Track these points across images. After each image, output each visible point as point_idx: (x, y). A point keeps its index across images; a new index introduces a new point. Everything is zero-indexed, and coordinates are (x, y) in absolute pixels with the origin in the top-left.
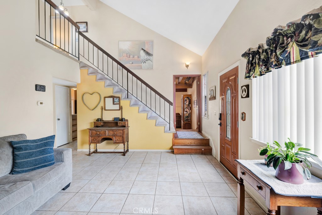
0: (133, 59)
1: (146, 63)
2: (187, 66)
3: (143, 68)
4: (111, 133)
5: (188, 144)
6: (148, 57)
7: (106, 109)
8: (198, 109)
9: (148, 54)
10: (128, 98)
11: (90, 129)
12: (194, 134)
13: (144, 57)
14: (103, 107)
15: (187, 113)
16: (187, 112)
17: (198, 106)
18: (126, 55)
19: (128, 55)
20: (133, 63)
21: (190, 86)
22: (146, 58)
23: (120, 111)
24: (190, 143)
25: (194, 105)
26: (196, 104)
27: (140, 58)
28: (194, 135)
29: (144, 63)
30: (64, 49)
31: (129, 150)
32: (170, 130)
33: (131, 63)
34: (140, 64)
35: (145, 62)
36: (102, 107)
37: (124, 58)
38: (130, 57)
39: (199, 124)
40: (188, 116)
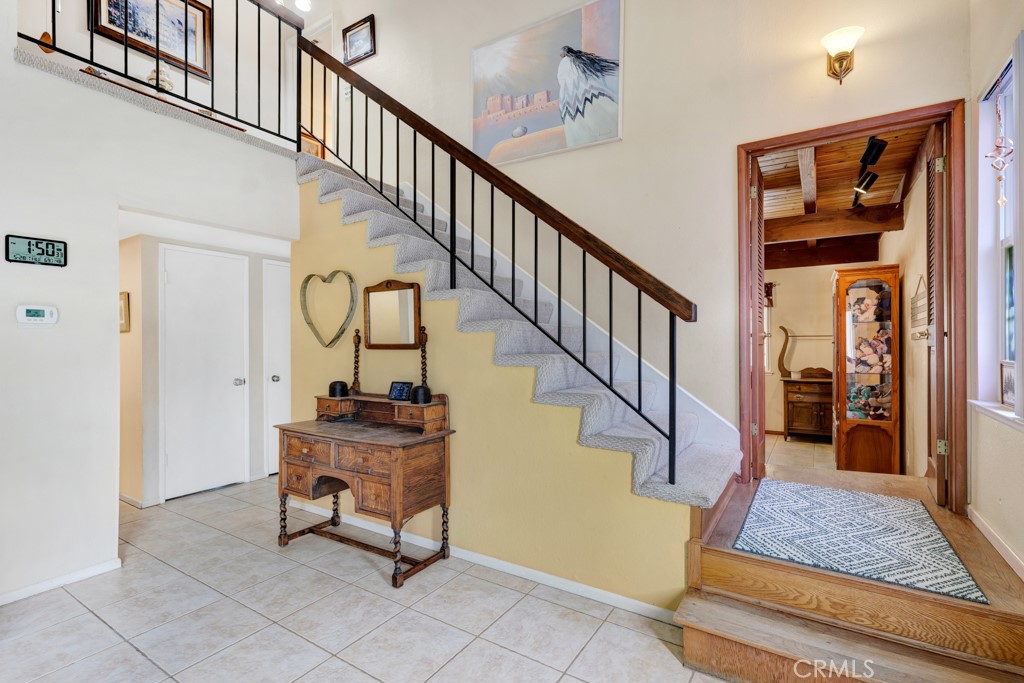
0: (529, 108)
1: (582, 114)
2: (840, 66)
3: (570, 143)
4: (350, 457)
5: (818, 608)
6: (595, 82)
7: (373, 341)
8: (934, 349)
9: (594, 64)
10: (453, 285)
11: (284, 430)
12: (893, 530)
13: (576, 87)
14: (362, 334)
15: (861, 368)
16: (865, 363)
17: (933, 329)
18: (498, 101)
19: (507, 97)
20: (525, 131)
21: (892, 215)
22: (586, 91)
23: (418, 352)
24: (834, 605)
25: (914, 320)
26: (923, 315)
27: (557, 97)
28: (890, 541)
29: (573, 118)
30: (210, 106)
31: (454, 551)
32: (672, 480)
33: (519, 130)
34: (558, 129)
35: (578, 110)
36: (357, 331)
37: (491, 116)
38: (512, 108)
39: (941, 447)
40: (873, 388)
